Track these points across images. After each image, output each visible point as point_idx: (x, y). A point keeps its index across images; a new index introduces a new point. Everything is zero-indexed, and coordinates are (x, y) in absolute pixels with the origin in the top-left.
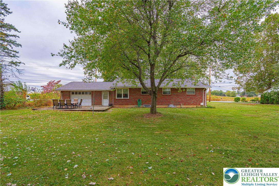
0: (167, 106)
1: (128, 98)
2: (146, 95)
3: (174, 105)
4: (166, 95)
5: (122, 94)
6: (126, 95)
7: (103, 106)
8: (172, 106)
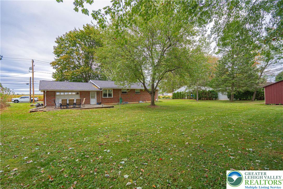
0: (138, 102)
1: (112, 97)
2: (125, 95)
3: (143, 101)
4: (137, 94)
5: (107, 94)
6: (110, 95)
7: (91, 105)
8: (141, 102)
